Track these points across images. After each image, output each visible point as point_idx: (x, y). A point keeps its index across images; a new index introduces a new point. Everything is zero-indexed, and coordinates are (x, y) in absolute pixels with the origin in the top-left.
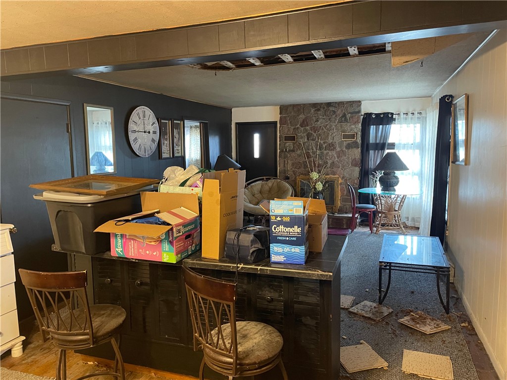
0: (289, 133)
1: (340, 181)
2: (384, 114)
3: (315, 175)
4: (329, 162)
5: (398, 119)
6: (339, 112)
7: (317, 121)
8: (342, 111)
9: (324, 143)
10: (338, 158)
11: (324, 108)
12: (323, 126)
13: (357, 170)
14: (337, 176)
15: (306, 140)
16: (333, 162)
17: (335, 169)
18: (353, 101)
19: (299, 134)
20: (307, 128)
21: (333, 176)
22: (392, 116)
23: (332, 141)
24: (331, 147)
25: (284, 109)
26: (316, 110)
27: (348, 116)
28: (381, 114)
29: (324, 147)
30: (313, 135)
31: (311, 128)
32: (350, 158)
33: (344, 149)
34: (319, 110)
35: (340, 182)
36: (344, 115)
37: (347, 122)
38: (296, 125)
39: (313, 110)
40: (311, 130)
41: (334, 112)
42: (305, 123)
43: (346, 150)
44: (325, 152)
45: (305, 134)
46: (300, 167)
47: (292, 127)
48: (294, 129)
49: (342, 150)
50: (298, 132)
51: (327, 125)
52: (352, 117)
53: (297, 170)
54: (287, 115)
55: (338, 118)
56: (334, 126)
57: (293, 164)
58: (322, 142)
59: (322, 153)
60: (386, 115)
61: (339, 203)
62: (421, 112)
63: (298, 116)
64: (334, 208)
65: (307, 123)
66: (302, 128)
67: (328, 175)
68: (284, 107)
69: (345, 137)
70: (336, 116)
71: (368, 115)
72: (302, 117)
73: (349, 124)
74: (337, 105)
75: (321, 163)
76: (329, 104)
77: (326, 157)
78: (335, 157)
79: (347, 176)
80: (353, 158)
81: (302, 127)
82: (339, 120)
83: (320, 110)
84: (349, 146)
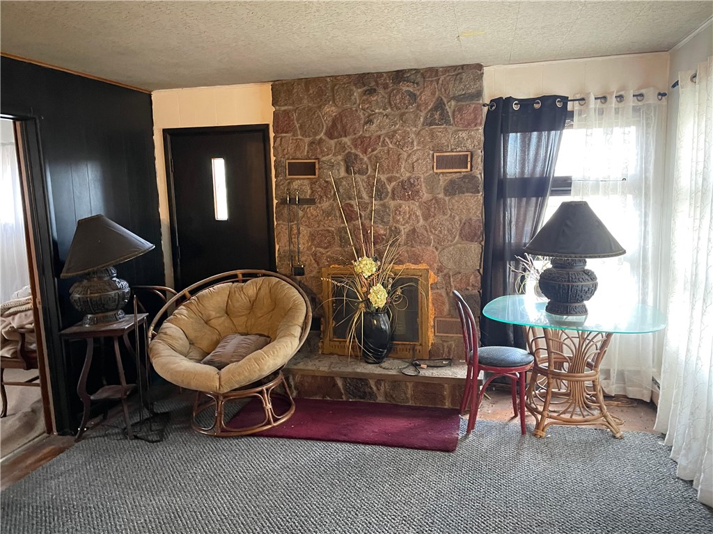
0: (298, 155)
1: (433, 278)
2: (544, 99)
3: (366, 266)
4: (404, 230)
5: (580, 114)
6: (427, 97)
7: (370, 121)
8: (433, 94)
9: (390, 180)
10: (426, 219)
11: (385, 87)
12: (387, 135)
13: (475, 249)
14: (423, 266)
15: (343, 173)
16: (414, 231)
17: (418, 249)
18: (463, 67)
19: (324, 159)
20: (345, 140)
21: (413, 266)
22: (565, 105)
23: (408, 175)
24: (407, 189)
25: (282, 90)
26: (365, 93)
27: (450, 106)
28: (533, 100)
29: (390, 190)
30: (361, 160)
31: (354, 142)
32: (457, 218)
33: (441, 196)
34: (372, 92)
35: (431, 281)
36: (440, 106)
37: (448, 123)
38: (316, 134)
39: (357, 93)
40: (356, 146)
41: (413, 97)
42: (339, 127)
43: (447, 199)
44: (392, 204)
45: (340, 157)
46: (330, 245)
47: (307, 140)
48: (311, 143)
49: (435, 198)
50: (322, 151)
51: (395, 132)
52: (460, 110)
53: (321, 250)
54: (290, 107)
55: (423, 114)
56: (413, 136)
57: (312, 237)
58: (383, 178)
59: (384, 206)
60: (549, 102)
61: (431, 335)
62: (643, 91)
63: (320, 107)
64: (418, 348)
65: (344, 127)
66: (333, 142)
67: (400, 262)
68: (283, 85)
69: (443, 162)
70: (418, 107)
71: (502, 104)
72: (330, 110)
73: (452, 129)
74: (419, 79)
75: (382, 232)
76: (399, 76)
77: (394, 218)
78: (417, 217)
79: (451, 265)
80: (464, 217)
81: (331, 137)
82: (426, 118)
83: (375, 90)
84: (453, 189)
